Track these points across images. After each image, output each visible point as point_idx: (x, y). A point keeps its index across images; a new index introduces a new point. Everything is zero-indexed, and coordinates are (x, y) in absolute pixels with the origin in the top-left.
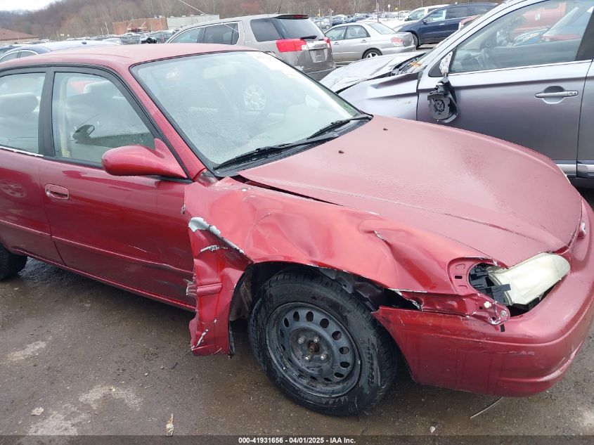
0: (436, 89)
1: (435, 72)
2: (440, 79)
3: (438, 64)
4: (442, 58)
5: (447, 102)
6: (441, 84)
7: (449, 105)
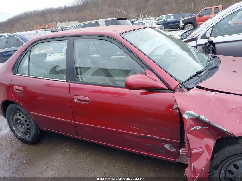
0: (205, 44)
1: (204, 37)
2: (207, 40)
3: (206, 33)
4: (207, 31)
5: (211, 50)
6: (208, 42)
7: (212, 51)
